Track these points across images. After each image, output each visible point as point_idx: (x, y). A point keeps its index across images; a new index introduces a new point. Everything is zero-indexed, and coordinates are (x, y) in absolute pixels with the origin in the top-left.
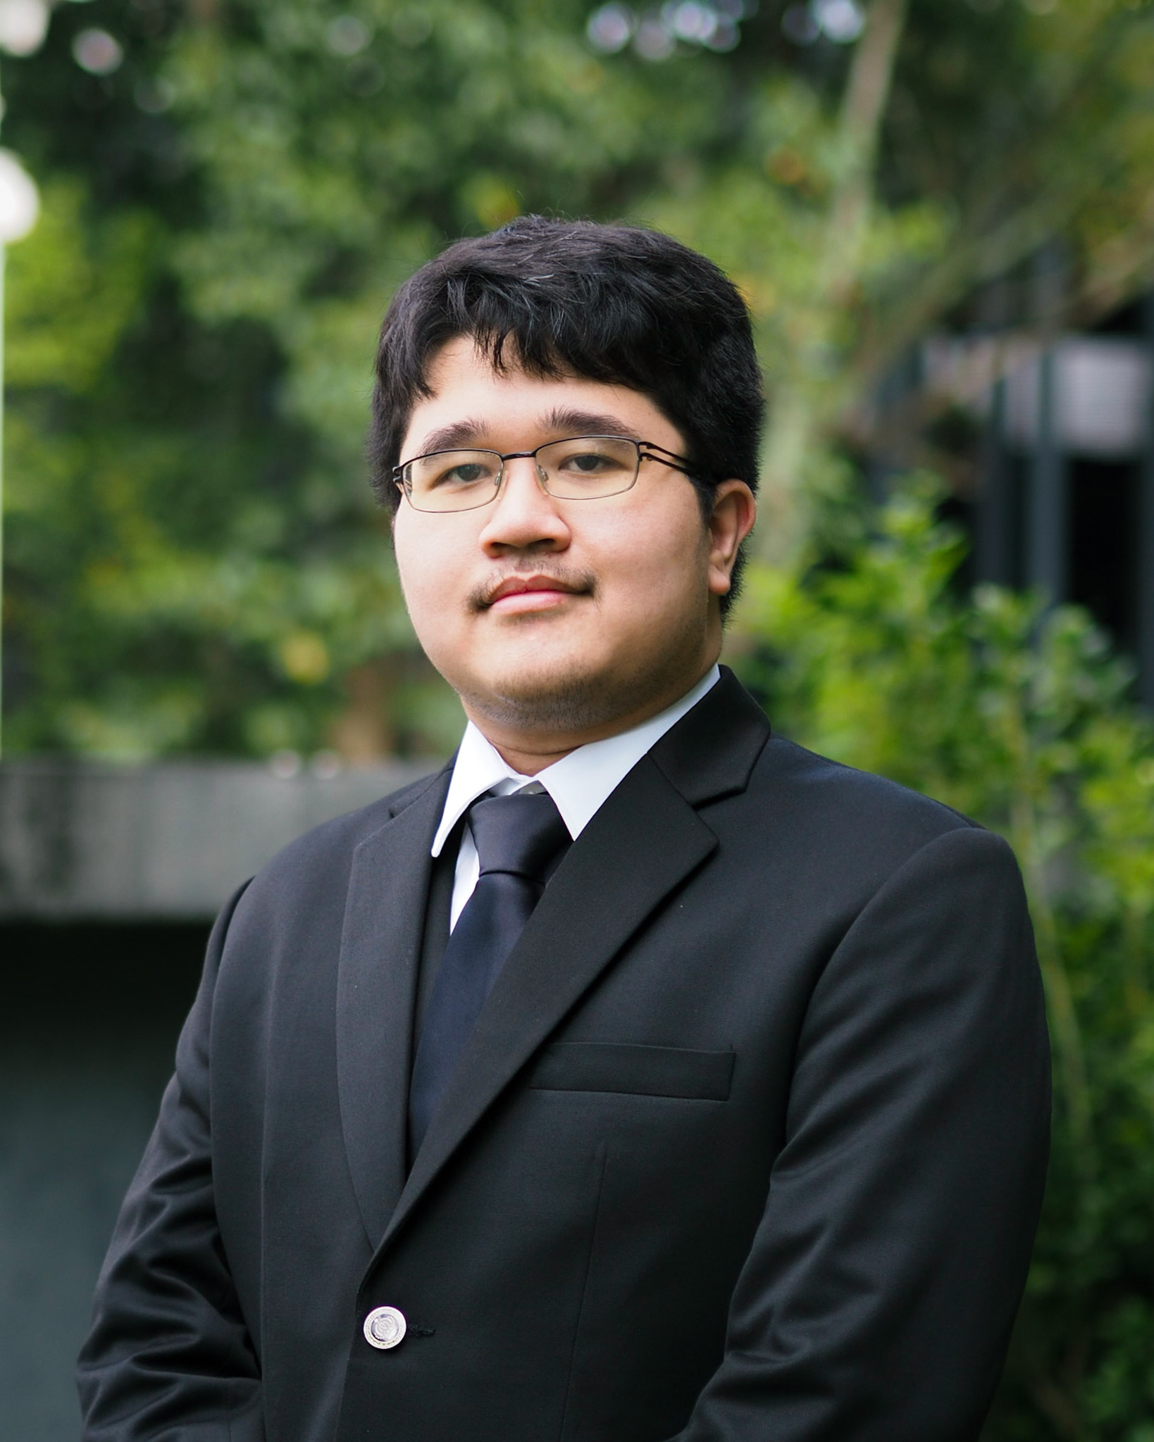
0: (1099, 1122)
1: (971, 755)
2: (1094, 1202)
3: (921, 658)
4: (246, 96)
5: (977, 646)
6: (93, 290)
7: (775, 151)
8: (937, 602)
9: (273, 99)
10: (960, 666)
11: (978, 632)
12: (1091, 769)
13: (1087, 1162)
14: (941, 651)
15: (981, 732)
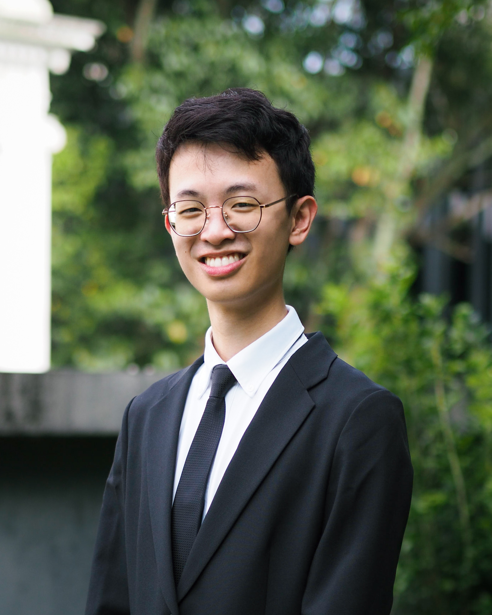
0: (473, 519)
1: (418, 365)
2: (470, 553)
3: (397, 323)
4: (155, 91)
5: (421, 319)
6: (84, 172)
7: (379, 114)
8: (404, 301)
9: (167, 92)
10: (414, 327)
11: (421, 313)
12: (472, 370)
13: (468, 536)
14: (406, 321)
15: (423, 356)
